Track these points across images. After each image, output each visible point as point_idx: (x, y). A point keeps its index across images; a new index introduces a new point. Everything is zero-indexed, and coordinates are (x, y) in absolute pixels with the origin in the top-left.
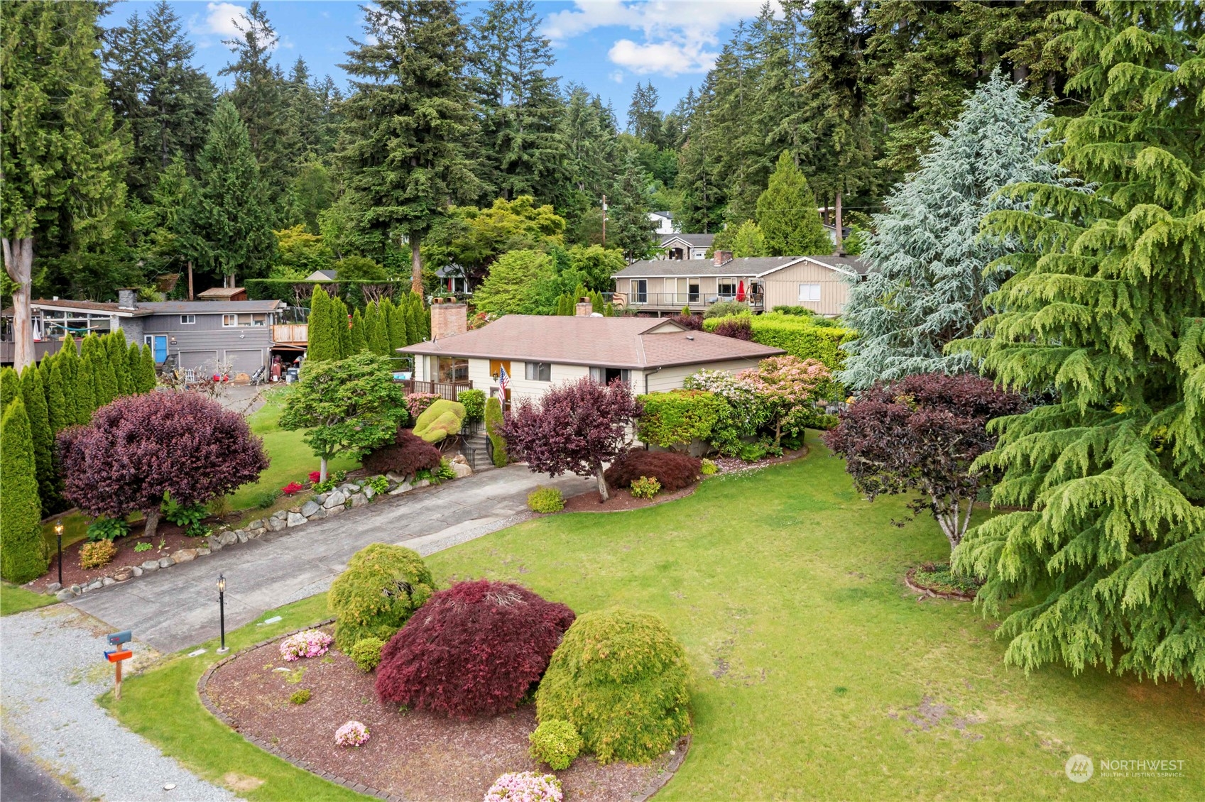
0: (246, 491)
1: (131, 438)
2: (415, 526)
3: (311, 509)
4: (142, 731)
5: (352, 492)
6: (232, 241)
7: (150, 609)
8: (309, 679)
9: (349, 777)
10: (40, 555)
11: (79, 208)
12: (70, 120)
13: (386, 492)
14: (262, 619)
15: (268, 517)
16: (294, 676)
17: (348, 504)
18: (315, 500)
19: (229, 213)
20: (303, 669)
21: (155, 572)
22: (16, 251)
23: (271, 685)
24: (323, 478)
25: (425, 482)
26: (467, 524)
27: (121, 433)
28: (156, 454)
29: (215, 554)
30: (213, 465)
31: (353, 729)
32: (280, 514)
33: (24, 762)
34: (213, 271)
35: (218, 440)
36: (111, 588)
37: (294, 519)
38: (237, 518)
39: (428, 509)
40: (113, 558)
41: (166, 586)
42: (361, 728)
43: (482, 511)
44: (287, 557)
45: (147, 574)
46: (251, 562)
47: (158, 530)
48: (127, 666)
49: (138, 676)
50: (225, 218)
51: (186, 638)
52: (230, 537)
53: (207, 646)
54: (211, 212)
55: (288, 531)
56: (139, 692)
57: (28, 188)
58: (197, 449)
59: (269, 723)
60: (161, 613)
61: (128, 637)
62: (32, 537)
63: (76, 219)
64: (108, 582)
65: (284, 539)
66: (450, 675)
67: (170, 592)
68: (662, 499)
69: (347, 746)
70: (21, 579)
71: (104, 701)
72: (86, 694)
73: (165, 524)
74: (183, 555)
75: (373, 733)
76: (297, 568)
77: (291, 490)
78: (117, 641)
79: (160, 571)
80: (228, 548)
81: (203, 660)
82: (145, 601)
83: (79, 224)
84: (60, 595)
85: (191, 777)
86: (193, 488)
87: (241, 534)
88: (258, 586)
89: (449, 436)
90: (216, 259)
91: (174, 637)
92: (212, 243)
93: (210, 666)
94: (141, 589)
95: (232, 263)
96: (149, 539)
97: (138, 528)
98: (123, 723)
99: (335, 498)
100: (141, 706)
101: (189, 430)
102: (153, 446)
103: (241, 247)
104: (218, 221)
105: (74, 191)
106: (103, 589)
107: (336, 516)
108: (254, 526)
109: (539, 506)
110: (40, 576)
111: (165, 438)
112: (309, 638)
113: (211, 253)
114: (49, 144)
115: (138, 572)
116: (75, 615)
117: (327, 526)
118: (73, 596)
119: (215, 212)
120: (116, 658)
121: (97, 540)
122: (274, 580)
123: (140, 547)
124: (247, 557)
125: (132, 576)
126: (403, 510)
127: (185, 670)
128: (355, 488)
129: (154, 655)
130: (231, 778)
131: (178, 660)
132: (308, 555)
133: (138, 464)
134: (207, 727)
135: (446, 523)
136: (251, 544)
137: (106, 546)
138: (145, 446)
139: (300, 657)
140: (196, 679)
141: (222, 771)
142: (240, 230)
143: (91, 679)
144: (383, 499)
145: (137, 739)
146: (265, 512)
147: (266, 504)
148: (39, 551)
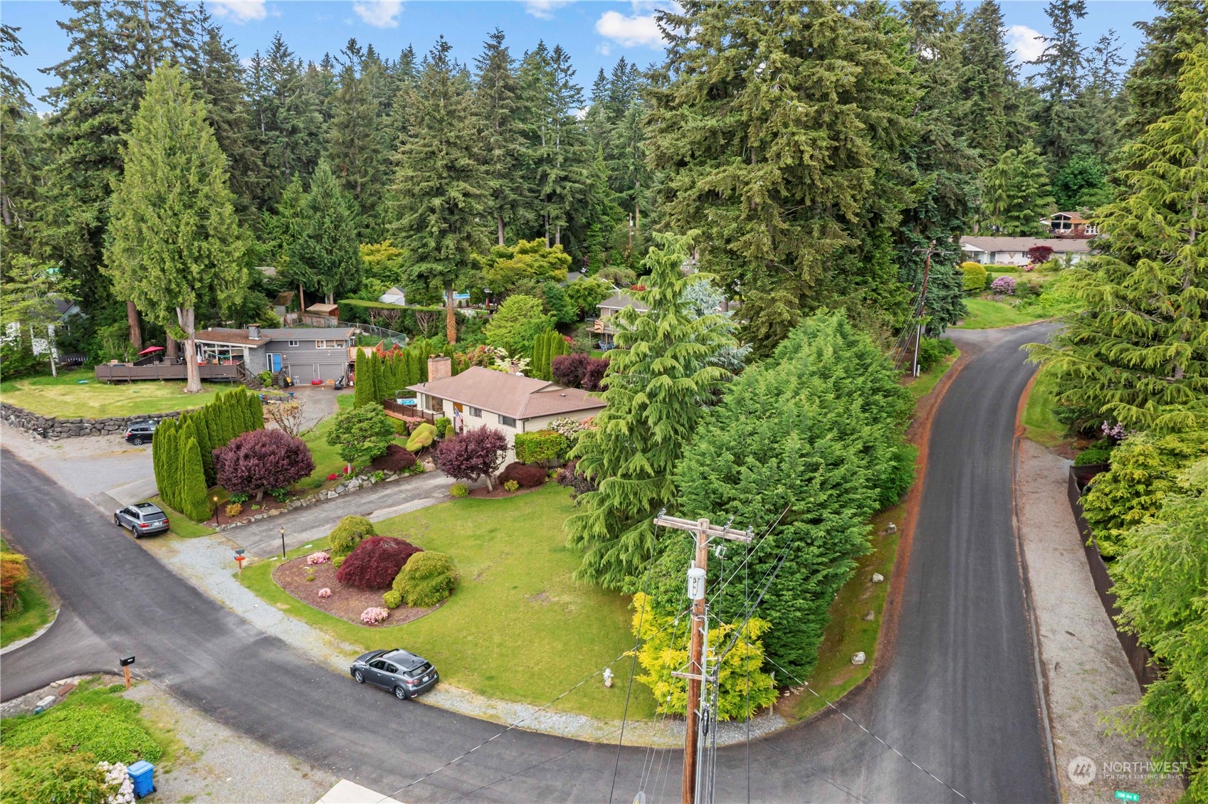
0: (305, 480)
1: (247, 457)
2: (390, 501)
3: (340, 489)
4: (249, 587)
5: (363, 480)
6: (330, 269)
7: (256, 538)
8: (316, 572)
9: (321, 607)
10: (208, 510)
11: (220, 285)
12: (212, 232)
13: (383, 480)
14: (303, 546)
15: (318, 493)
16: (310, 570)
17: (361, 487)
18: (343, 485)
19: (326, 249)
20: (315, 568)
21: (260, 520)
22: (185, 313)
23: (301, 574)
24: (349, 471)
25: (407, 474)
26: (416, 502)
27: (242, 453)
28: (258, 465)
29: (289, 512)
30: (286, 470)
31: (326, 591)
32: (324, 491)
33: (205, 595)
34: (318, 290)
35: (288, 457)
36: (240, 527)
37: (331, 494)
38: (302, 493)
39: (401, 491)
40: (241, 512)
41: (265, 528)
42: (329, 591)
43: (427, 494)
44: (323, 515)
45: (257, 521)
46: (306, 517)
47: (263, 498)
48: (244, 563)
49: (249, 567)
50: (324, 253)
51: (270, 552)
52: (298, 504)
53: (278, 556)
54: (314, 249)
55: (327, 500)
56: (249, 573)
57: (190, 277)
58: (278, 463)
59: (296, 587)
60: (261, 540)
61: (243, 552)
62: (204, 502)
63: (219, 292)
64: (239, 524)
65: (324, 505)
66: (362, 573)
67: (265, 531)
68: (519, 493)
69: (323, 597)
70: (200, 521)
71: (235, 576)
72: (229, 572)
73: (266, 495)
74: (274, 512)
75: (333, 592)
76: (326, 521)
77: (333, 478)
78: (239, 552)
79: (262, 520)
80: (296, 509)
81: (276, 561)
82: (255, 534)
83: (221, 296)
84: (218, 529)
85: (264, 603)
86: (276, 481)
87: (303, 502)
88: (306, 530)
89: (423, 447)
90: (319, 282)
91: (265, 552)
92: (315, 270)
93: (278, 564)
94: (254, 528)
95: (330, 286)
96: (259, 503)
97: (252, 497)
98: (242, 584)
99: (353, 483)
100: (249, 578)
101: (273, 453)
102: (257, 461)
103: (336, 274)
104: (319, 256)
105: (216, 275)
106: (237, 527)
107: (354, 493)
108: (310, 498)
109: (455, 493)
110: (209, 519)
111: (262, 457)
112: (319, 555)
113: (316, 279)
114: (200, 248)
115: (253, 520)
116: (224, 539)
117: (347, 499)
118: (223, 530)
119: (317, 249)
120: (240, 560)
121: (234, 503)
122: (313, 527)
123: (254, 507)
124: (305, 514)
125: (250, 521)
126: (388, 491)
127: (269, 565)
128: (365, 478)
129: (256, 559)
130: (279, 605)
131: (266, 561)
132: (333, 515)
133: (249, 470)
134: (274, 588)
135: (406, 500)
136: (308, 507)
137: (237, 507)
138: (253, 461)
139: (315, 563)
140: (272, 570)
141: (276, 602)
142: (334, 262)
143: (231, 567)
144: (382, 483)
145: (247, 590)
146: (317, 490)
147: (318, 486)
148: (208, 508)
